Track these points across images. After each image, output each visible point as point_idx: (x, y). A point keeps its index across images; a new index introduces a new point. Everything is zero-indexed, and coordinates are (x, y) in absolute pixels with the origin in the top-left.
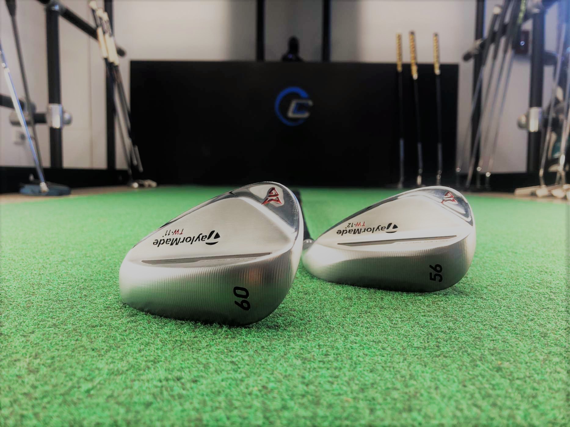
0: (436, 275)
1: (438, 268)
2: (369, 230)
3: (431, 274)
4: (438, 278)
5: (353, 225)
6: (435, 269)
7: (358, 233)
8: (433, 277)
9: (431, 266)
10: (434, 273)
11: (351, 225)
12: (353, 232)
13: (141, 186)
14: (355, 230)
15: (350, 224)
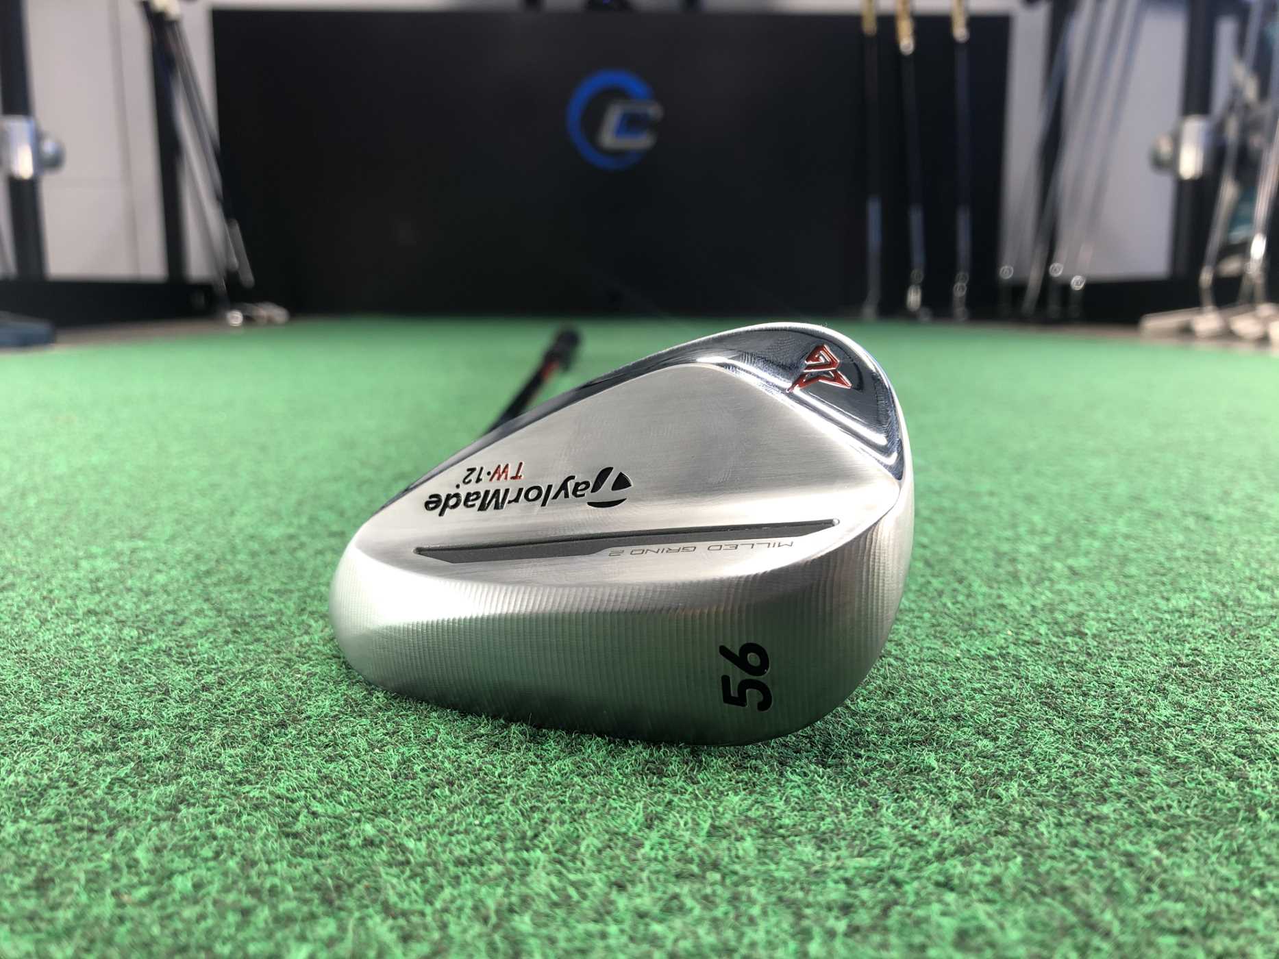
0: (744, 685)
1: (753, 659)
2: (532, 494)
3: (726, 680)
4: (753, 696)
5: (484, 476)
6: (739, 660)
7: (496, 507)
8: (734, 692)
9: (724, 651)
10: (737, 675)
11: (474, 477)
12: (478, 503)
13: (248, 319)
14: (487, 492)
15: (472, 470)
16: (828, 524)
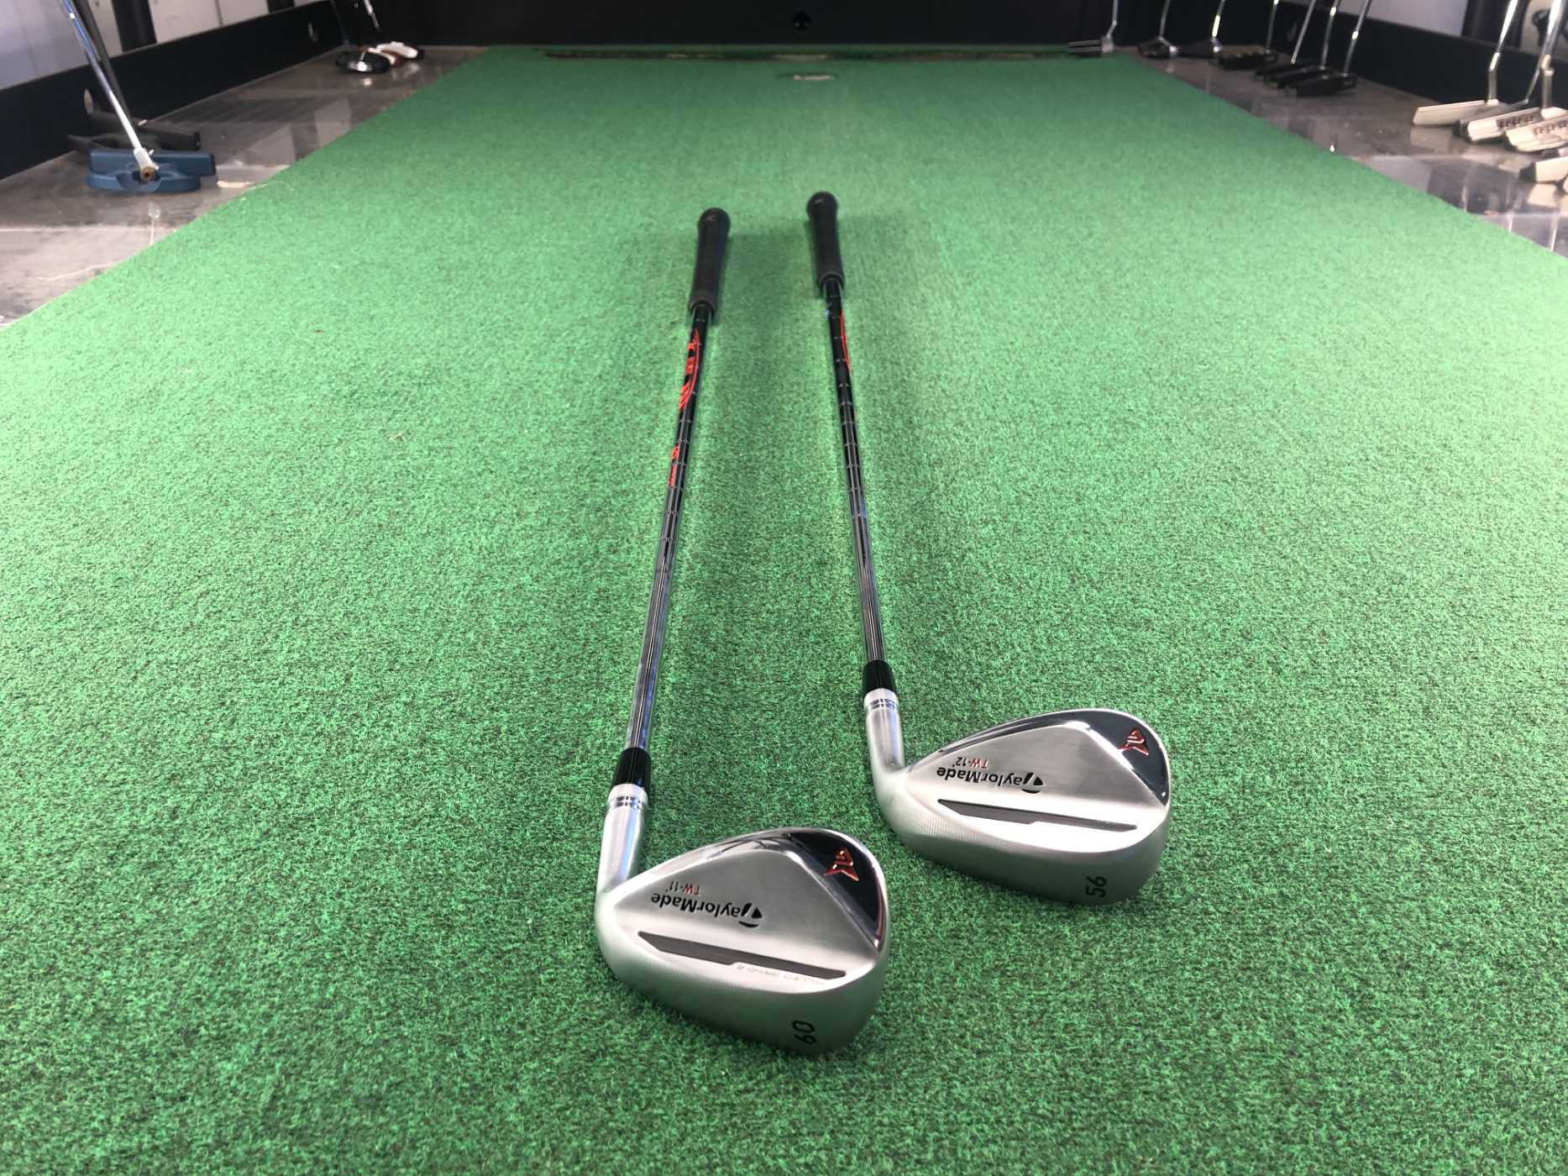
0: (1095, 889)
1: (1101, 884)
2: (993, 778)
3: (1088, 888)
4: (1098, 893)
6: (1095, 883)
7: (973, 782)
8: (1090, 891)
10: (1093, 886)
12: (965, 777)
14: (969, 772)
15: (961, 759)
16: (1132, 828)
